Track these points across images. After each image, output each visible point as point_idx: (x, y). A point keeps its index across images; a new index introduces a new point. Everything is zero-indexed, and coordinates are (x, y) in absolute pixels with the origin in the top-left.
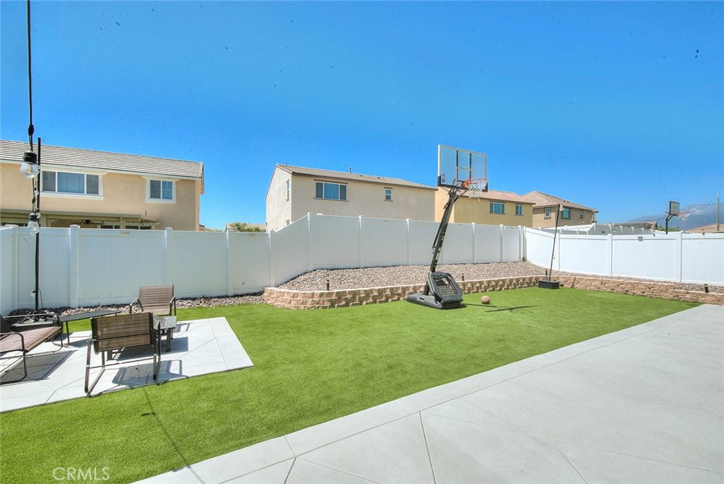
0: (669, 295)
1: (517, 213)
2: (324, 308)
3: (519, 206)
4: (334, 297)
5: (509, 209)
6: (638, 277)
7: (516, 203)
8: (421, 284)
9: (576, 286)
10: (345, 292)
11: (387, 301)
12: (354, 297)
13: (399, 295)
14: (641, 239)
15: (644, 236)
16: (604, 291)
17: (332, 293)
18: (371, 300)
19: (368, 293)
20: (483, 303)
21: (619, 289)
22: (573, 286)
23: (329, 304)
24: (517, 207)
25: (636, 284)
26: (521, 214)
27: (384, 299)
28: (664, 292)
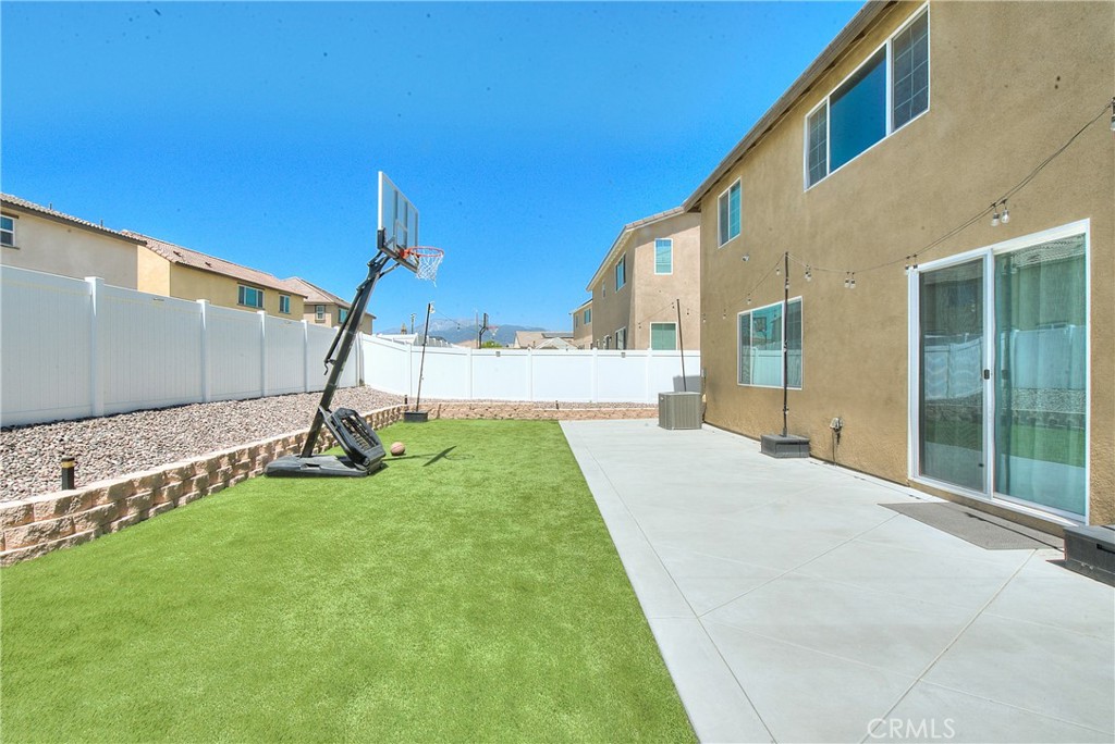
0: (530, 416)
1: (282, 310)
2: (80, 541)
3: (284, 297)
4: (103, 504)
5: (270, 300)
6: (505, 399)
7: (280, 292)
8: (276, 438)
9: (442, 415)
10: (131, 483)
11: (226, 485)
12: (156, 493)
13: (245, 466)
14: (498, 354)
15: (502, 351)
16: (474, 419)
17: (92, 497)
18: (194, 491)
19: (186, 475)
20: (394, 454)
21: (487, 414)
22: (438, 418)
23: (91, 528)
24: (282, 298)
25: (504, 406)
26: (287, 311)
27: (220, 483)
28: (527, 412)
